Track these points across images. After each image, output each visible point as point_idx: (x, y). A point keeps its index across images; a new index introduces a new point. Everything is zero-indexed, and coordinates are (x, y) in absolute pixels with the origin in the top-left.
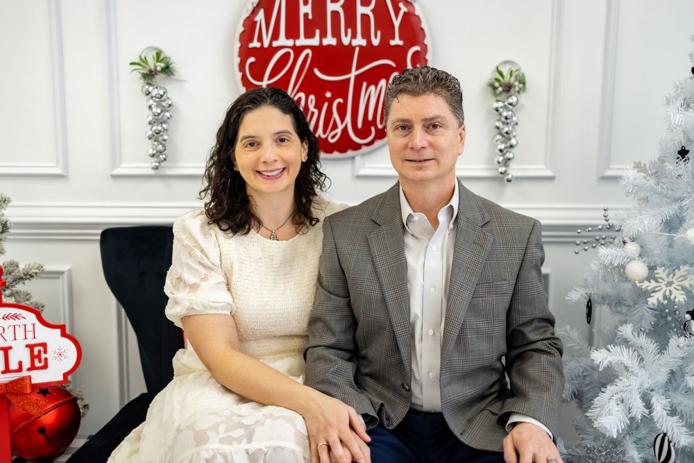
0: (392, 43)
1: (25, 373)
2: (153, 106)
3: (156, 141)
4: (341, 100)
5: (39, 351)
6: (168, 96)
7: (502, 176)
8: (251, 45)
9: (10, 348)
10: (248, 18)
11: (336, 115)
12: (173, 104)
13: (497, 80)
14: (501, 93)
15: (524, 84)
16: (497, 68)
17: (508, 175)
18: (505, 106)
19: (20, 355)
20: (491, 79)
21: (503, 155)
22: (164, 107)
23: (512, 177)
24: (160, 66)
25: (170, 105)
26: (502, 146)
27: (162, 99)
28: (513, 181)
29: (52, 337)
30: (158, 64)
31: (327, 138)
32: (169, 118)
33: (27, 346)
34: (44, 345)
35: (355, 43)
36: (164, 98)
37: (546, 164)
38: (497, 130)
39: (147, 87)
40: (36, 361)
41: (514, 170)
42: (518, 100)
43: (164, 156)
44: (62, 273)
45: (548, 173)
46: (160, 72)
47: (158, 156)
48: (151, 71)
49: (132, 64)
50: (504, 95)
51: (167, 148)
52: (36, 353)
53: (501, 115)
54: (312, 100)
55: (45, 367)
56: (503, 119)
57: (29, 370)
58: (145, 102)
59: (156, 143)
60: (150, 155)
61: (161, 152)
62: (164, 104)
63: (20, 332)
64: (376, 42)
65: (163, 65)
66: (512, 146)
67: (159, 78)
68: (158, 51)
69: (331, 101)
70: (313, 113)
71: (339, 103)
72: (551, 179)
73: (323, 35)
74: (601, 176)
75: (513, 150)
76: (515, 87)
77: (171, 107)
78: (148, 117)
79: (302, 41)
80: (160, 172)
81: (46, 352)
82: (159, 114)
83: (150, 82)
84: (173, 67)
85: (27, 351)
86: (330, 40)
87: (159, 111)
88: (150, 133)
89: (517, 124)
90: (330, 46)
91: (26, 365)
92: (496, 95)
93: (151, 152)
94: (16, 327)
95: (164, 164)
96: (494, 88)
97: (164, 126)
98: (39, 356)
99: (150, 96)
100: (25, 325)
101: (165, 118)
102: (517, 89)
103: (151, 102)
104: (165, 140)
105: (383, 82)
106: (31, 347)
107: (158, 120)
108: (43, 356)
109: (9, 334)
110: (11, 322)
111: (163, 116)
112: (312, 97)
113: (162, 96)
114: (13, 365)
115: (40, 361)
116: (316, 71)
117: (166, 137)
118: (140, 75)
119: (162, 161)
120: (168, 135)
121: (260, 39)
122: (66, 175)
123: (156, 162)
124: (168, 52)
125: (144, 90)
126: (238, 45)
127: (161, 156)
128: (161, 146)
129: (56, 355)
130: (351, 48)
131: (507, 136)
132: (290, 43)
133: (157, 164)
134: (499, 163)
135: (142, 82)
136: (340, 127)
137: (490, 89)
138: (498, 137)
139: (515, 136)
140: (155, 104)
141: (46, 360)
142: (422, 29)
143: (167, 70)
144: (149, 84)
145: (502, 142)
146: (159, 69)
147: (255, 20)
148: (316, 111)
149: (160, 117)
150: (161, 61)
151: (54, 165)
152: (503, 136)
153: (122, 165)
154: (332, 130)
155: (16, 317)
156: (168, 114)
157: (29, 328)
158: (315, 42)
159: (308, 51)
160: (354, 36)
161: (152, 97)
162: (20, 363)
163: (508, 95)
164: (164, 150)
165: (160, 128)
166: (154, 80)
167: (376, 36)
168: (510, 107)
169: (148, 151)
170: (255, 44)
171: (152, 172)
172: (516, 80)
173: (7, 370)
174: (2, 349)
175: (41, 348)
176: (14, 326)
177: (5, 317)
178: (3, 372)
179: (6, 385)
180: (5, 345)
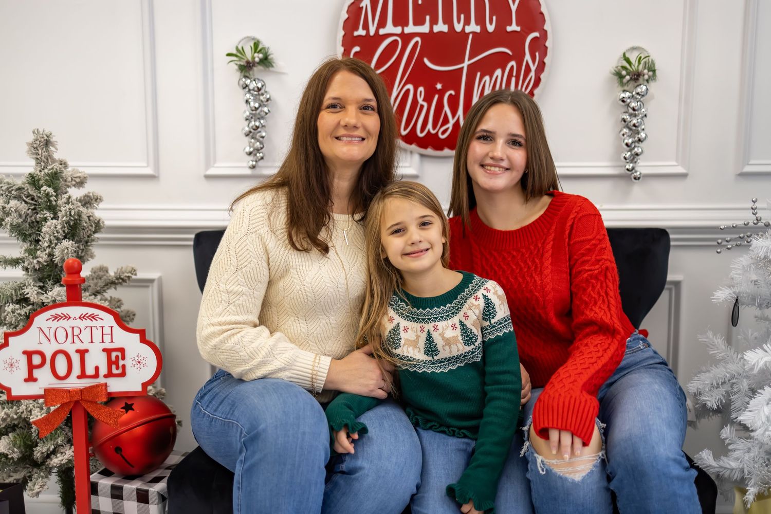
0: (509, 29)
1: (101, 380)
2: (250, 100)
3: (253, 138)
4: (453, 92)
5: (117, 357)
6: (267, 90)
7: (630, 173)
8: (356, 34)
9: (87, 351)
10: (352, 4)
11: (447, 108)
12: (271, 98)
13: (624, 68)
14: (628, 81)
15: (654, 71)
16: (624, 54)
17: (636, 172)
18: (633, 96)
19: (97, 360)
20: (617, 67)
21: (630, 151)
22: (262, 101)
23: (640, 174)
24: (258, 57)
25: (268, 100)
26: (630, 141)
27: (260, 92)
28: (641, 179)
29: (129, 342)
30: (256, 55)
31: (437, 133)
32: (266, 114)
33: (104, 350)
34: (122, 350)
35: (468, 29)
36: (262, 91)
37: (677, 161)
38: (623, 122)
39: (244, 79)
40: (114, 367)
41: (643, 167)
42: (647, 89)
43: (261, 155)
44: (151, 281)
45: (680, 170)
46: (258, 63)
47: (256, 155)
48: (248, 62)
49: (229, 55)
50: (632, 84)
51: (265, 145)
52: (113, 358)
53: (628, 105)
54: (421, 92)
55: (123, 374)
56: (631, 111)
57: (105, 376)
58: (242, 95)
59: (253, 141)
60: (247, 153)
61: (258, 150)
62: (262, 98)
64: (491, 28)
65: (261, 56)
66: (640, 140)
67: (257, 71)
68: (256, 41)
69: (441, 93)
70: (422, 106)
71: (451, 95)
72: (684, 176)
73: (434, 21)
74: (738, 173)
75: (641, 145)
76: (644, 75)
77: (269, 102)
78: (245, 112)
79: (410, 29)
80: (257, 172)
81: (123, 358)
82: (256, 109)
83: (247, 75)
84: (272, 58)
85: (104, 355)
86: (441, 27)
87: (257, 105)
88: (247, 129)
89: (646, 116)
90: (441, 33)
91: (103, 370)
92: (622, 84)
93: (248, 149)
94: (93, 328)
95: (261, 163)
96: (621, 77)
97: (262, 121)
98: (116, 363)
99: (247, 90)
100: (102, 327)
101: (263, 114)
102: (646, 77)
103: (248, 96)
104: (263, 137)
105: (498, 72)
106: (108, 351)
107: (255, 115)
108: (121, 363)
109: (85, 336)
110: (88, 323)
111: (261, 111)
112: (421, 89)
113: (259, 89)
114: (90, 371)
115: (117, 368)
116: (426, 61)
117: (264, 134)
118: (236, 67)
119: (260, 160)
120: (266, 132)
121: (366, 27)
122: (157, 175)
123: (252, 161)
124: (265, 43)
125: (241, 82)
126: (342, 33)
127: (258, 155)
128: (258, 143)
129: (134, 362)
130: (464, 35)
131: (634, 129)
132: (398, 30)
133: (254, 163)
134: (625, 158)
135: (238, 75)
136: (452, 122)
137: (616, 78)
138: (625, 130)
139: (643, 129)
140: (252, 98)
141: (124, 366)
142: (542, 14)
143: (266, 61)
144: (246, 77)
145: (630, 136)
146: (257, 60)
147: (361, 6)
148: (425, 104)
149: (258, 111)
150: (260, 52)
151: (145, 165)
152: (630, 129)
153: (216, 165)
154: (442, 125)
155: (93, 317)
156: (266, 109)
157: (107, 330)
158: (425, 29)
159: (418, 39)
160: (467, 22)
161: (250, 90)
162: (97, 368)
163: (636, 84)
164: (262, 148)
165: (257, 124)
166: (251, 72)
167: (491, 23)
168: (639, 97)
169: (245, 149)
170: (361, 32)
171: (248, 172)
172: (645, 68)
173: (83, 375)
174: (77, 351)
175: (119, 354)
176: (91, 328)
177: (82, 317)
178: (79, 377)
179: (81, 391)
180: (82, 347)
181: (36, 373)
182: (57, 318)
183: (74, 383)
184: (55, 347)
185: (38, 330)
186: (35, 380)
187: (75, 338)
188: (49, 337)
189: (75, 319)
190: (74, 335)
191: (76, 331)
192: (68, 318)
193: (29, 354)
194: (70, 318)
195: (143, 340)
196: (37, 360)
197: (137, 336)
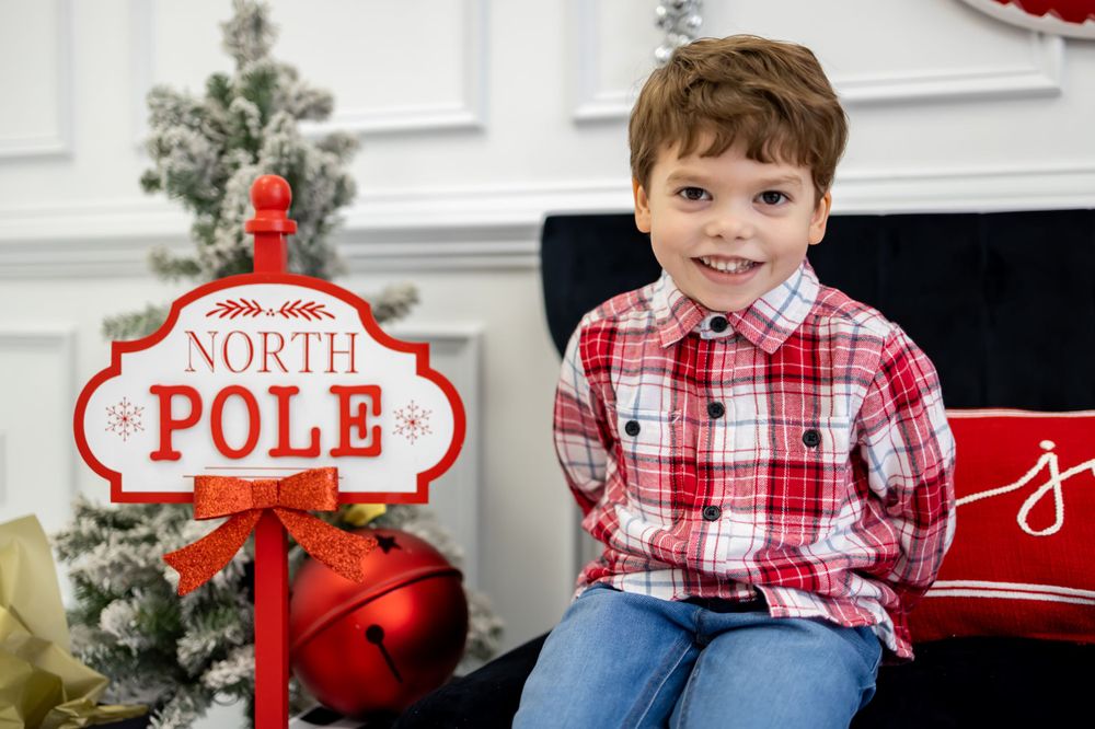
1: (323, 462)
5: (363, 407)
9: (294, 390)
19: (316, 413)
29: (393, 372)
33: (334, 390)
34: (374, 392)
40: (354, 431)
52: (354, 412)
55: (374, 451)
57: (335, 453)
63: (319, 350)
81: (377, 411)
85: (333, 403)
91: (330, 440)
94: (310, 336)
98: (360, 421)
100: (332, 335)
106: (343, 393)
108: (371, 422)
109: (292, 354)
110: (300, 324)
114: (299, 440)
115: (363, 435)
129: (401, 422)
141: (377, 430)
155: (311, 311)
157: (342, 343)
162: (316, 433)
173: (283, 450)
174: (274, 390)
175: (367, 400)
176: (307, 335)
177: (287, 311)
178: (274, 453)
179: (279, 485)
180: (284, 381)
181: (179, 440)
182: (230, 309)
183: (262, 467)
184: (224, 379)
185: (187, 337)
186: (176, 456)
187: (270, 358)
188: (210, 355)
189: (271, 313)
190: (267, 352)
191: (273, 344)
192: (254, 309)
193: (164, 394)
194: (260, 310)
195: (424, 370)
196: (181, 408)
197: (411, 359)
